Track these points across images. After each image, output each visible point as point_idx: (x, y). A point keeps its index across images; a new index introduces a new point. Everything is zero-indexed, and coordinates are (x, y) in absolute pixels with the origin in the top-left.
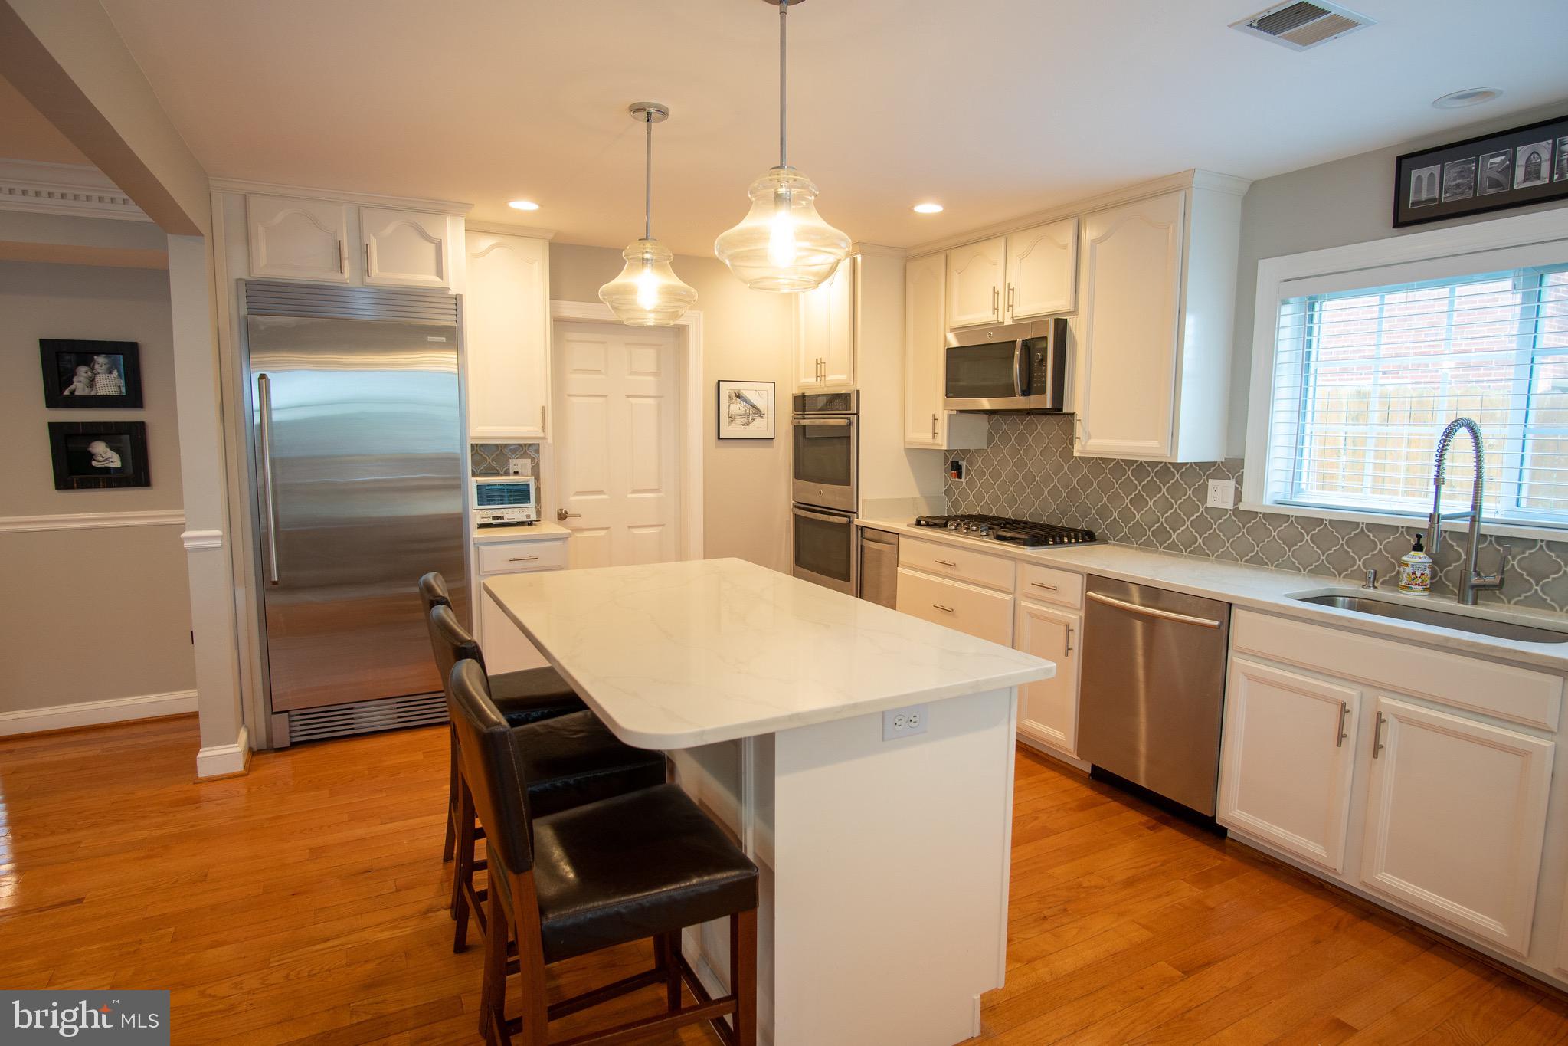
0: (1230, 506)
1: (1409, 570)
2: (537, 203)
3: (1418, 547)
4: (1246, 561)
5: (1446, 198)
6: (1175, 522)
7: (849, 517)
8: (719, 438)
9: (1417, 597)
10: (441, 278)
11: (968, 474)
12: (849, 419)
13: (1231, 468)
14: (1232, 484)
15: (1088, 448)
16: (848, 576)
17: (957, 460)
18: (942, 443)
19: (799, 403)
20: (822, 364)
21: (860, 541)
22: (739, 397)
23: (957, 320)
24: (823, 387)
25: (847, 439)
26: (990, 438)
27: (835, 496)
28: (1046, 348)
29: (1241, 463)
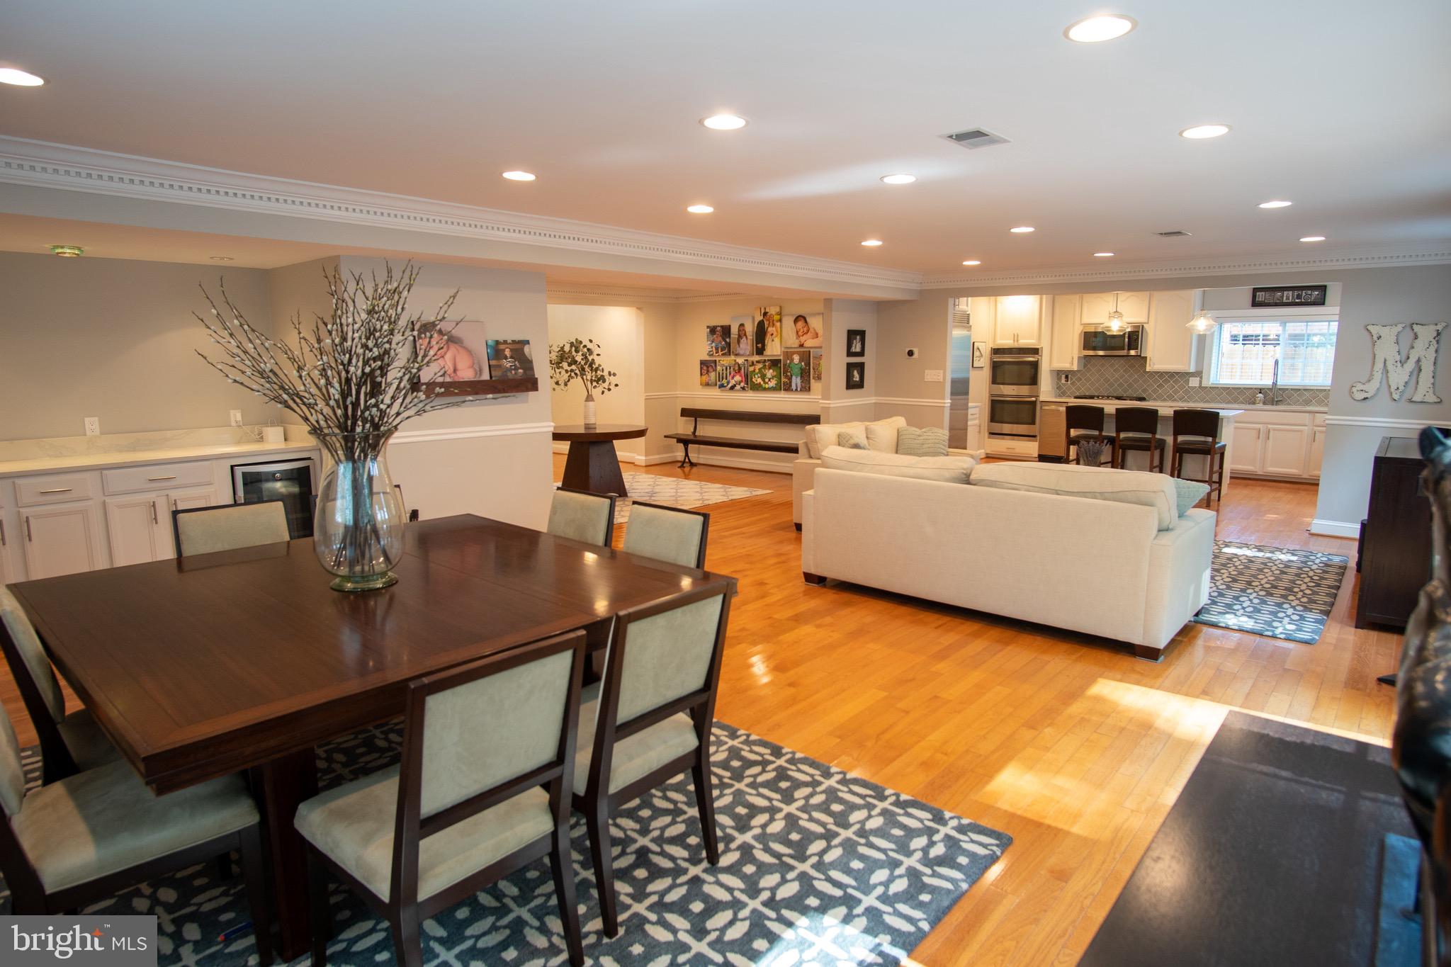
0: (1198, 385)
1: (1260, 398)
3: (1260, 394)
4: (1204, 402)
5: (1266, 301)
6: (1176, 392)
7: (1036, 398)
8: (973, 366)
9: (1261, 405)
11: (1072, 379)
12: (1038, 359)
13: (1198, 374)
14: (1198, 378)
15: (1154, 368)
16: (1033, 423)
17: (1067, 375)
18: (1075, 368)
19: (996, 351)
20: (1018, 335)
21: (1041, 407)
22: (978, 349)
23: (1086, 320)
24: (1016, 345)
25: (1035, 366)
26: (1085, 366)
27: (1024, 390)
28: (1138, 335)
29: (1202, 372)
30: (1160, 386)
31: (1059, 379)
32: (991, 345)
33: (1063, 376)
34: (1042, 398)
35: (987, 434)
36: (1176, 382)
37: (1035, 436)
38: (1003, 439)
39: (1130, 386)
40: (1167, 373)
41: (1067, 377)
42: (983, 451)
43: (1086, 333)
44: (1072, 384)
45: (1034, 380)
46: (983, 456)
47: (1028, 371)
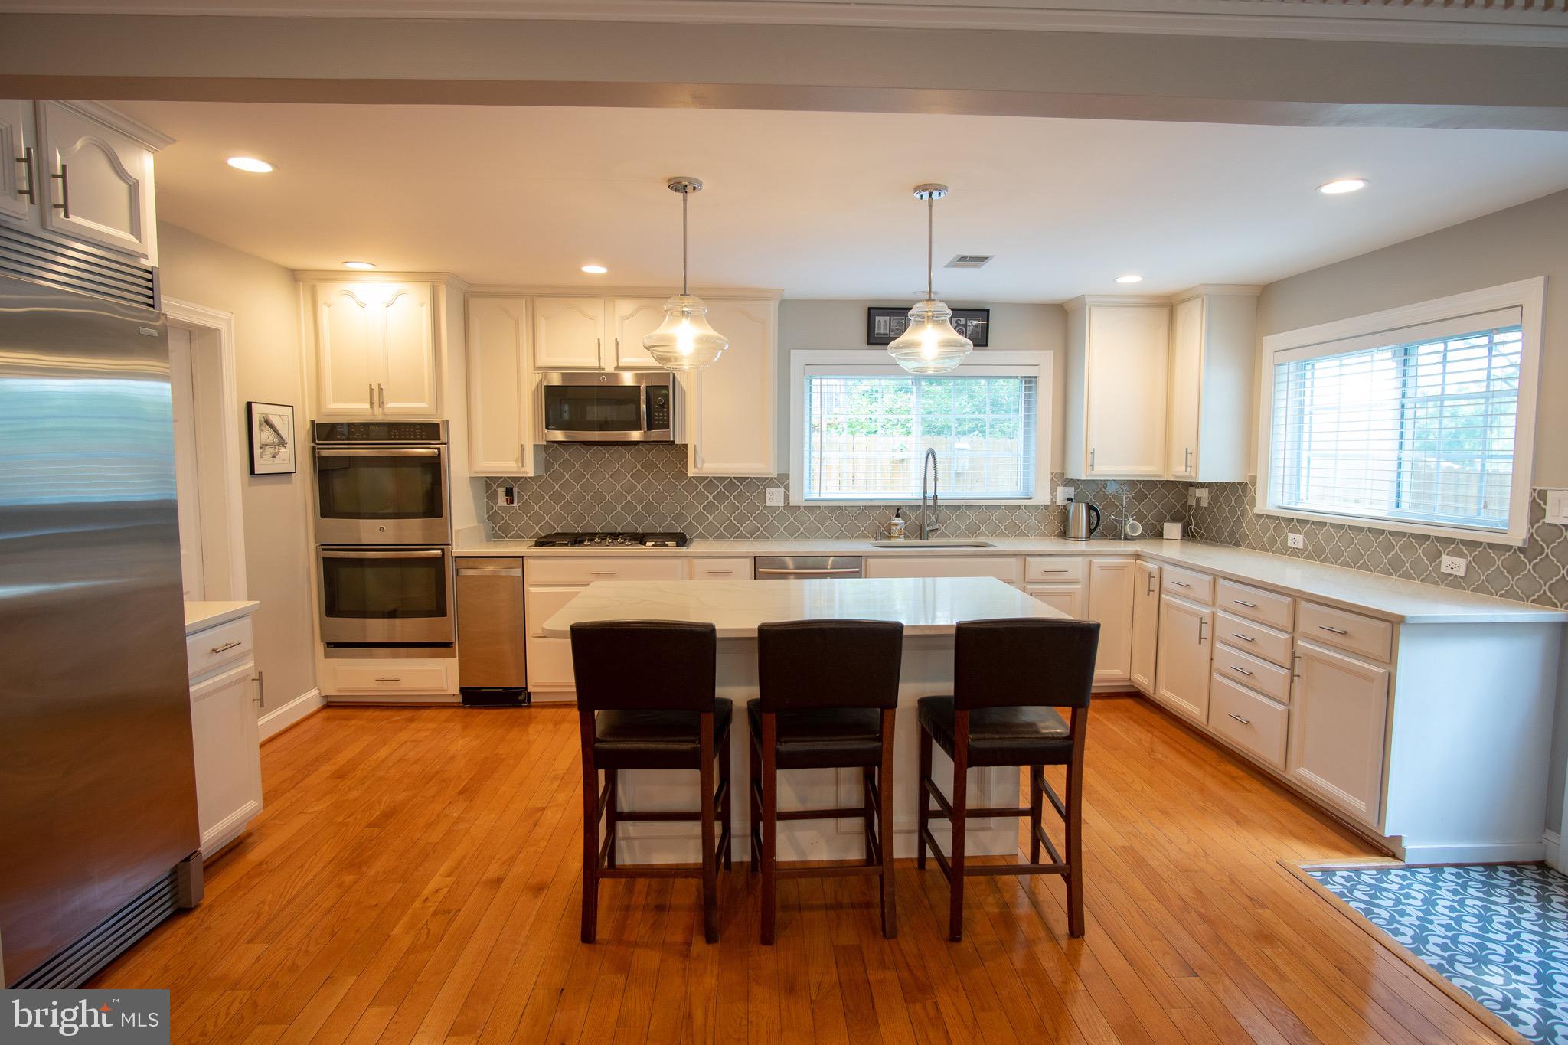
0: (782, 504)
1: (899, 527)
2: (269, 163)
3: (898, 516)
4: (795, 538)
6: (742, 518)
7: (442, 550)
8: (252, 472)
9: (901, 541)
10: (139, 237)
11: (521, 497)
12: (439, 449)
13: (782, 480)
14: (782, 490)
15: (704, 470)
16: (440, 611)
17: (511, 487)
18: (530, 470)
19: (324, 431)
20: (380, 389)
21: (457, 571)
22: (268, 423)
23: (544, 360)
24: (379, 416)
25: (434, 467)
26: (548, 466)
27: (412, 530)
28: (668, 394)
29: (787, 476)
30: (711, 507)
31: (492, 496)
32: (309, 414)
33: (502, 491)
34: (459, 548)
35: (320, 648)
36: (740, 497)
37: (448, 645)
38: (371, 657)
39: (649, 508)
40: (721, 479)
41: (509, 492)
42: (314, 692)
43: (551, 391)
44: (525, 507)
45: (433, 505)
46: (316, 705)
47: (419, 481)
